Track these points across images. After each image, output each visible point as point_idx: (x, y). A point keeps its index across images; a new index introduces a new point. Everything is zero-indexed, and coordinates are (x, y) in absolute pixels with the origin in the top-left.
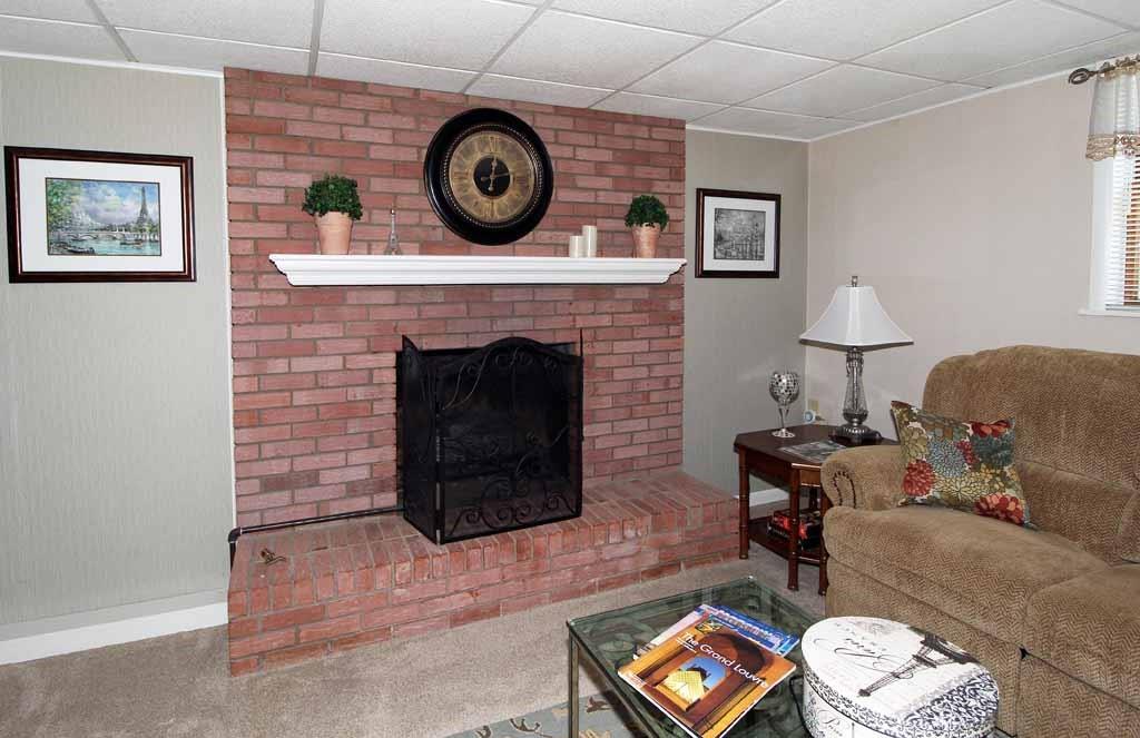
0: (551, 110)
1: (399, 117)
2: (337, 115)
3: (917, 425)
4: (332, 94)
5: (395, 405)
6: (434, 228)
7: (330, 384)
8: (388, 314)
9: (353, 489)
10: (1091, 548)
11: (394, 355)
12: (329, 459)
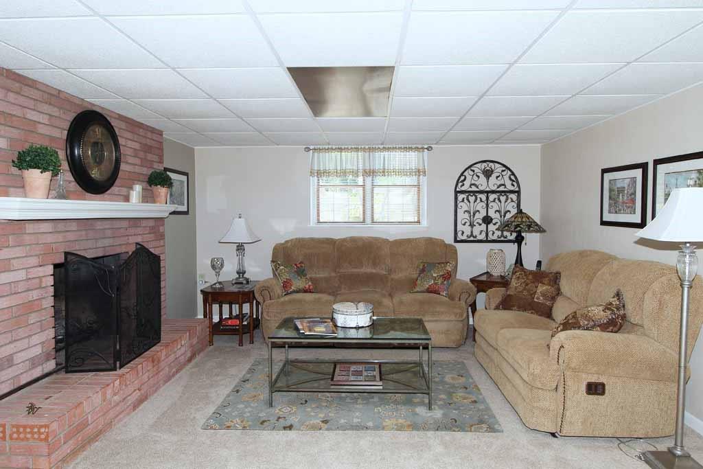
0: (117, 116)
1: (51, 107)
2: (21, 100)
3: (282, 267)
4: (17, 85)
5: (53, 301)
6: (70, 182)
7: (20, 291)
8: (49, 239)
9: (34, 362)
10: (330, 294)
11: (52, 267)
12: (20, 345)
